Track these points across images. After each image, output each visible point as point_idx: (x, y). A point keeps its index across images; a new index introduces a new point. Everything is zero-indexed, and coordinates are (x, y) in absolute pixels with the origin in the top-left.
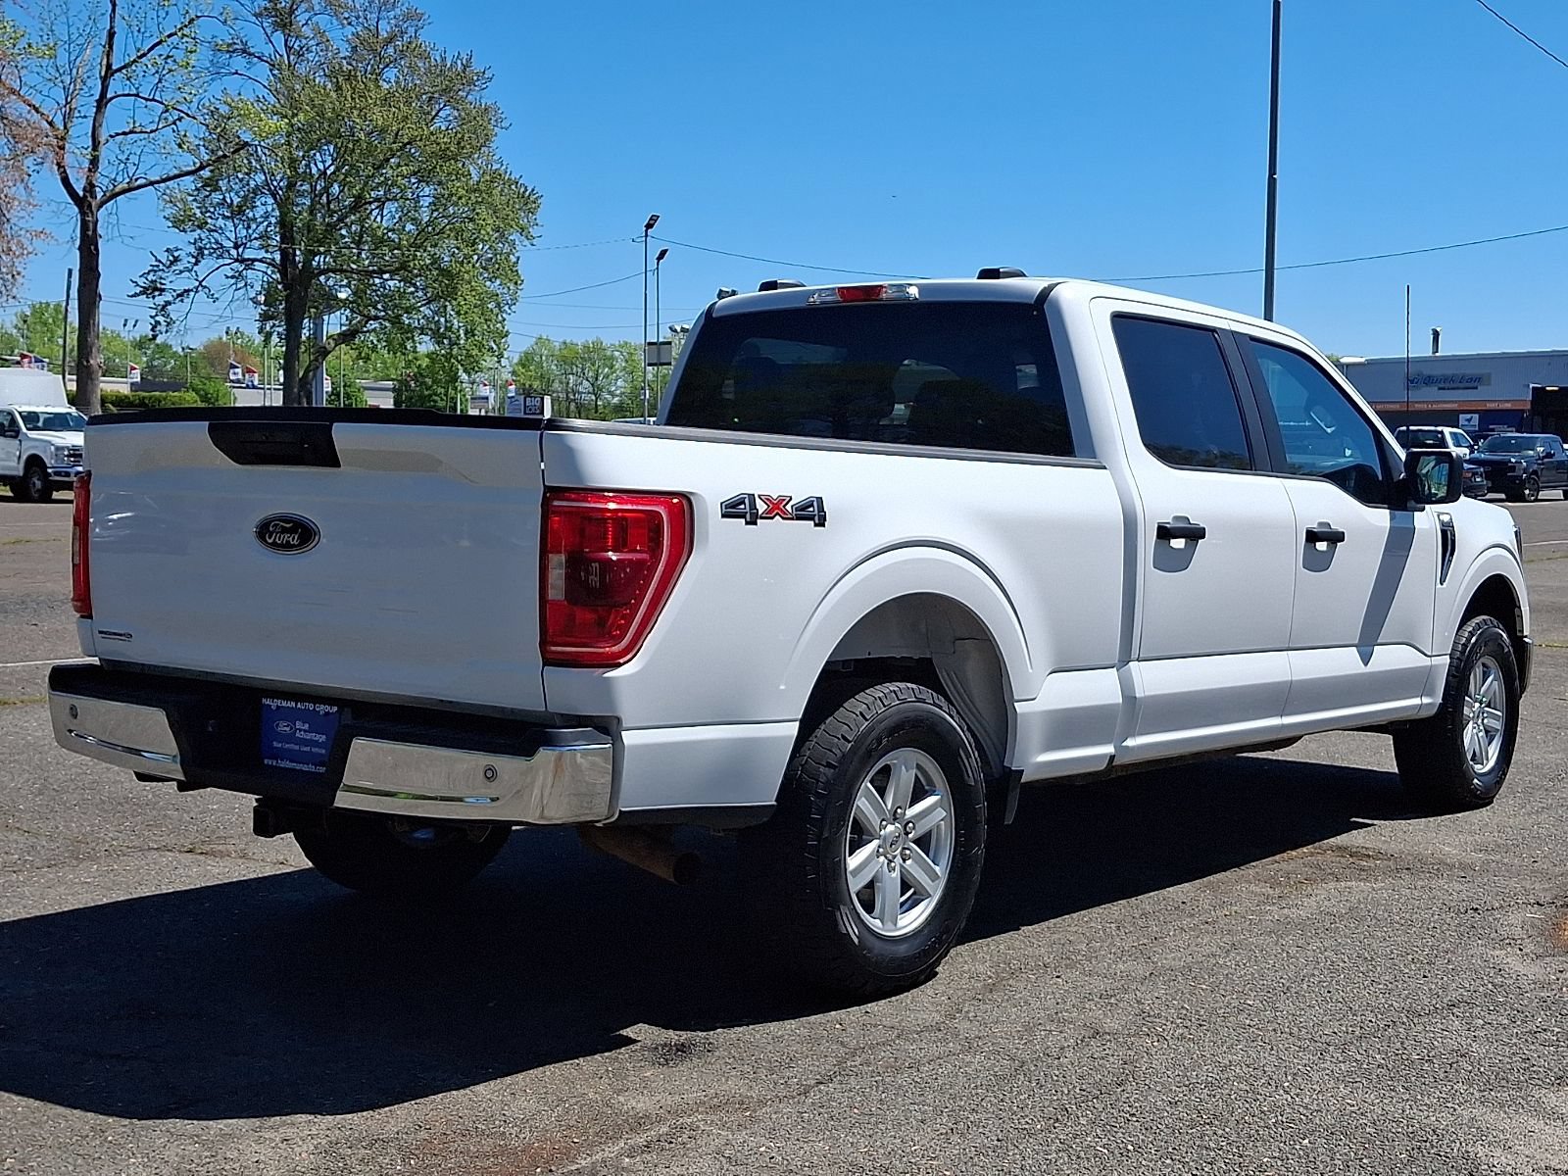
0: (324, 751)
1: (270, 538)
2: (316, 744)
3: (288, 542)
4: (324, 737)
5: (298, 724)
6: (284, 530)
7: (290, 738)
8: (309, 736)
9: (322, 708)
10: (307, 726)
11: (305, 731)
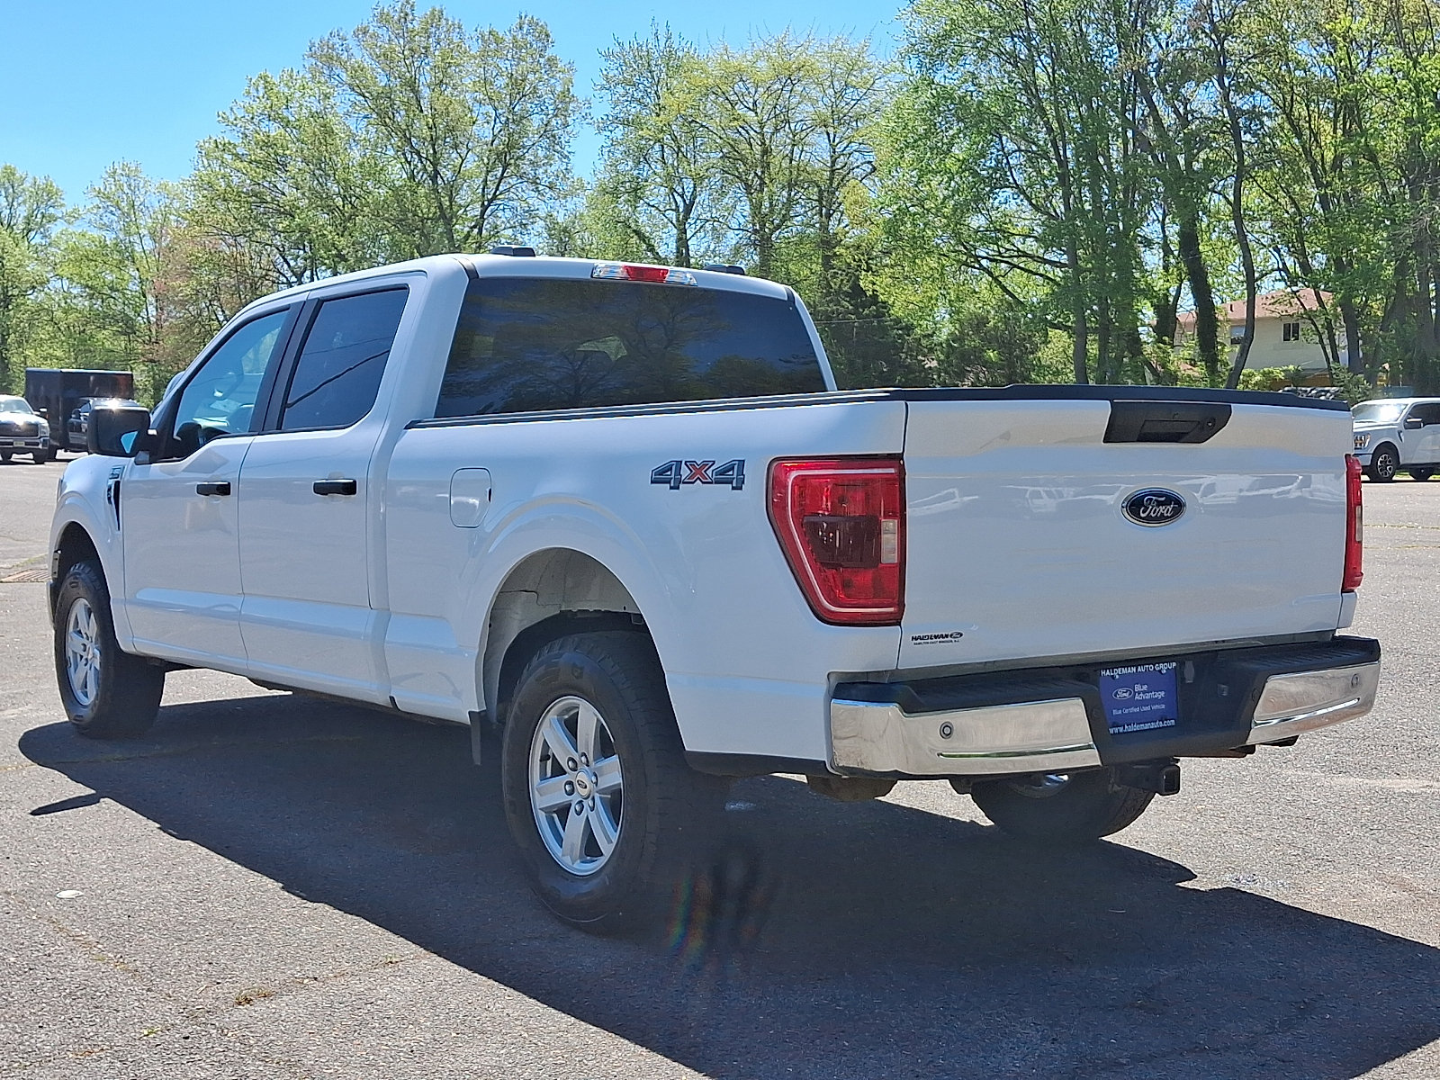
0: (1163, 706)
1: (1144, 512)
2: (1156, 701)
3: (1162, 514)
4: (1163, 693)
5: (1138, 688)
6: (1160, 504)
7: (1131, 702)
8: (1148, 696)
9: (1163, 667)
10: (1145, 687)
11: (1144, 692)
